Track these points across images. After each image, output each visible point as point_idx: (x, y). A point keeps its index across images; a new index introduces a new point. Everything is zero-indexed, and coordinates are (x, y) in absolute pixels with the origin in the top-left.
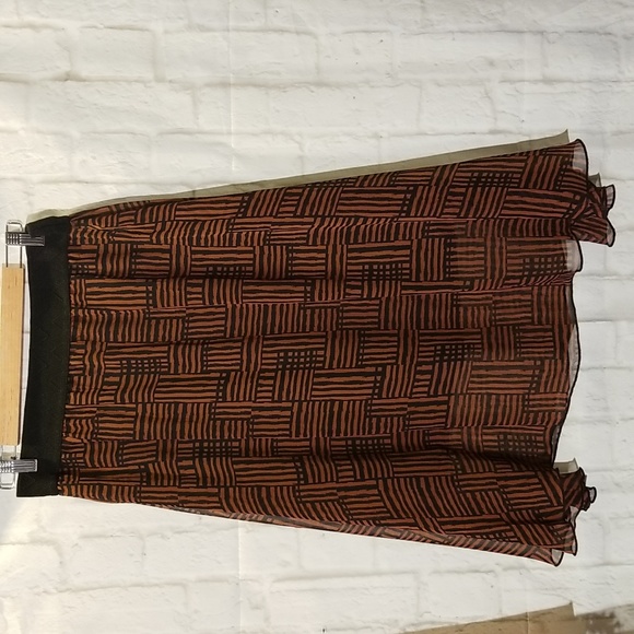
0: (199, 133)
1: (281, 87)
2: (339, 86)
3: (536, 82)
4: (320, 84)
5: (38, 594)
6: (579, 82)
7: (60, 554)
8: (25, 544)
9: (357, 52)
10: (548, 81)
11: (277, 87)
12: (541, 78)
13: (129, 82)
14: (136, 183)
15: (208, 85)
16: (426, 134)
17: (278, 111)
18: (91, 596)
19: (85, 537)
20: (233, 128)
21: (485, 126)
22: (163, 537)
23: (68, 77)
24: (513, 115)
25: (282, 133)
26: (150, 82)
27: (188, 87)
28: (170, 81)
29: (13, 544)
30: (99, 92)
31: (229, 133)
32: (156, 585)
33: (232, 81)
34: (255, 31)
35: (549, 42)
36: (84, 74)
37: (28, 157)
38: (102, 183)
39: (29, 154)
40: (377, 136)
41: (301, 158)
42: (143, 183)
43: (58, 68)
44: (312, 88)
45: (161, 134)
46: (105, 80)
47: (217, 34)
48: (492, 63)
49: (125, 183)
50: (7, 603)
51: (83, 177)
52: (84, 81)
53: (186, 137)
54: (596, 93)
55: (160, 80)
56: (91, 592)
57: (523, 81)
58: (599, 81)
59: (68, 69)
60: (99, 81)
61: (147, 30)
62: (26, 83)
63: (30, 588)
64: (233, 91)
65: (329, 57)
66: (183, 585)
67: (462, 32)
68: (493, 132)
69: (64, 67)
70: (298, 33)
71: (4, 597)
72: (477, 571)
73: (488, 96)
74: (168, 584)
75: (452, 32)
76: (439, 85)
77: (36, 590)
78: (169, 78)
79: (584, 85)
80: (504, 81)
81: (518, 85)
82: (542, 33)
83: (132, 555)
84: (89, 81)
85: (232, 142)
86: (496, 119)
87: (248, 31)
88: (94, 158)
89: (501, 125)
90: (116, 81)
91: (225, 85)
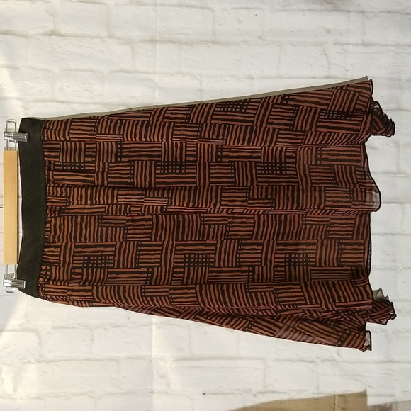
0: (135, 72)
1: (189, 44)
2: (227, 44)
3: (357, 45)
4: (215, 42)
5: (25, 363)
6: (386, 46)
7: (40, 338)
8: (17, 331)
9: (240, 22)
10: (365, 44)
11: (186, 43)
12: (361, 42)
13: (91, 37)
14: (94, 103)
15: (142, 41)
16: (283, 77)
17: (186, 59)
18: (58, 365)
19: (56, 328)
20: (157, 70)
21: (322, 73)
22: (105, 329)
23: (52, 33)
24: (341, 66)
25: (189, 74)
26: (105, 38)
27: (129, 42)
28: (118, 38)
29: (10, 331)
30: (72, 43)
31: (155, 73)
32: (99, 360)
33: (158, 39)
34: (173, 6)
35: (367, 18)
36: (63, 31)
37: (25, 84)
38: (72, 103)
39: (27, 83)
40: (251, 78)
41: (201, 90)
42: (99, 104)
43: (46, 27)
44: (210, 45)
45: (111, 72)
46: (75, 36)
47: (149, 8)
48: (328, 32)
49: (87, 104)
50: (4, 368)
51: (60, 98)
52: (63, 36)
53: (128, 75)
54: (397, 54)
55: (111, 37)
56: (58, 363)
57: (349, 44)
58: (398, 45)
59: (53, 28)
60: (72, 36)
61: (104, 4)
62: (26, 36)
63: (20, 359)
64: (158, 45)
65: (221, 24)
66: (116, 360)
67: (310, 10)
68: (327, 77)
69: (50, 27)
70: (201, 8)
71: (3, 364)
72: (303, 361)
73: (325, 53)
74: (107, 359)
75: (303, 10)
76: (293, 45)
77: (24, 361)
78: (117, 36)
79: (389, 48)
80: (337, 43)
81: (345, 47)
82: (363, 12)
83: (85, 340)
84: (66, 36)
85: (157, 78)
86: (329, 69)
87: (169, 6)
88: (68, 87)
89: (333, 73)
90: (82, 36)
91: (153, 41)
